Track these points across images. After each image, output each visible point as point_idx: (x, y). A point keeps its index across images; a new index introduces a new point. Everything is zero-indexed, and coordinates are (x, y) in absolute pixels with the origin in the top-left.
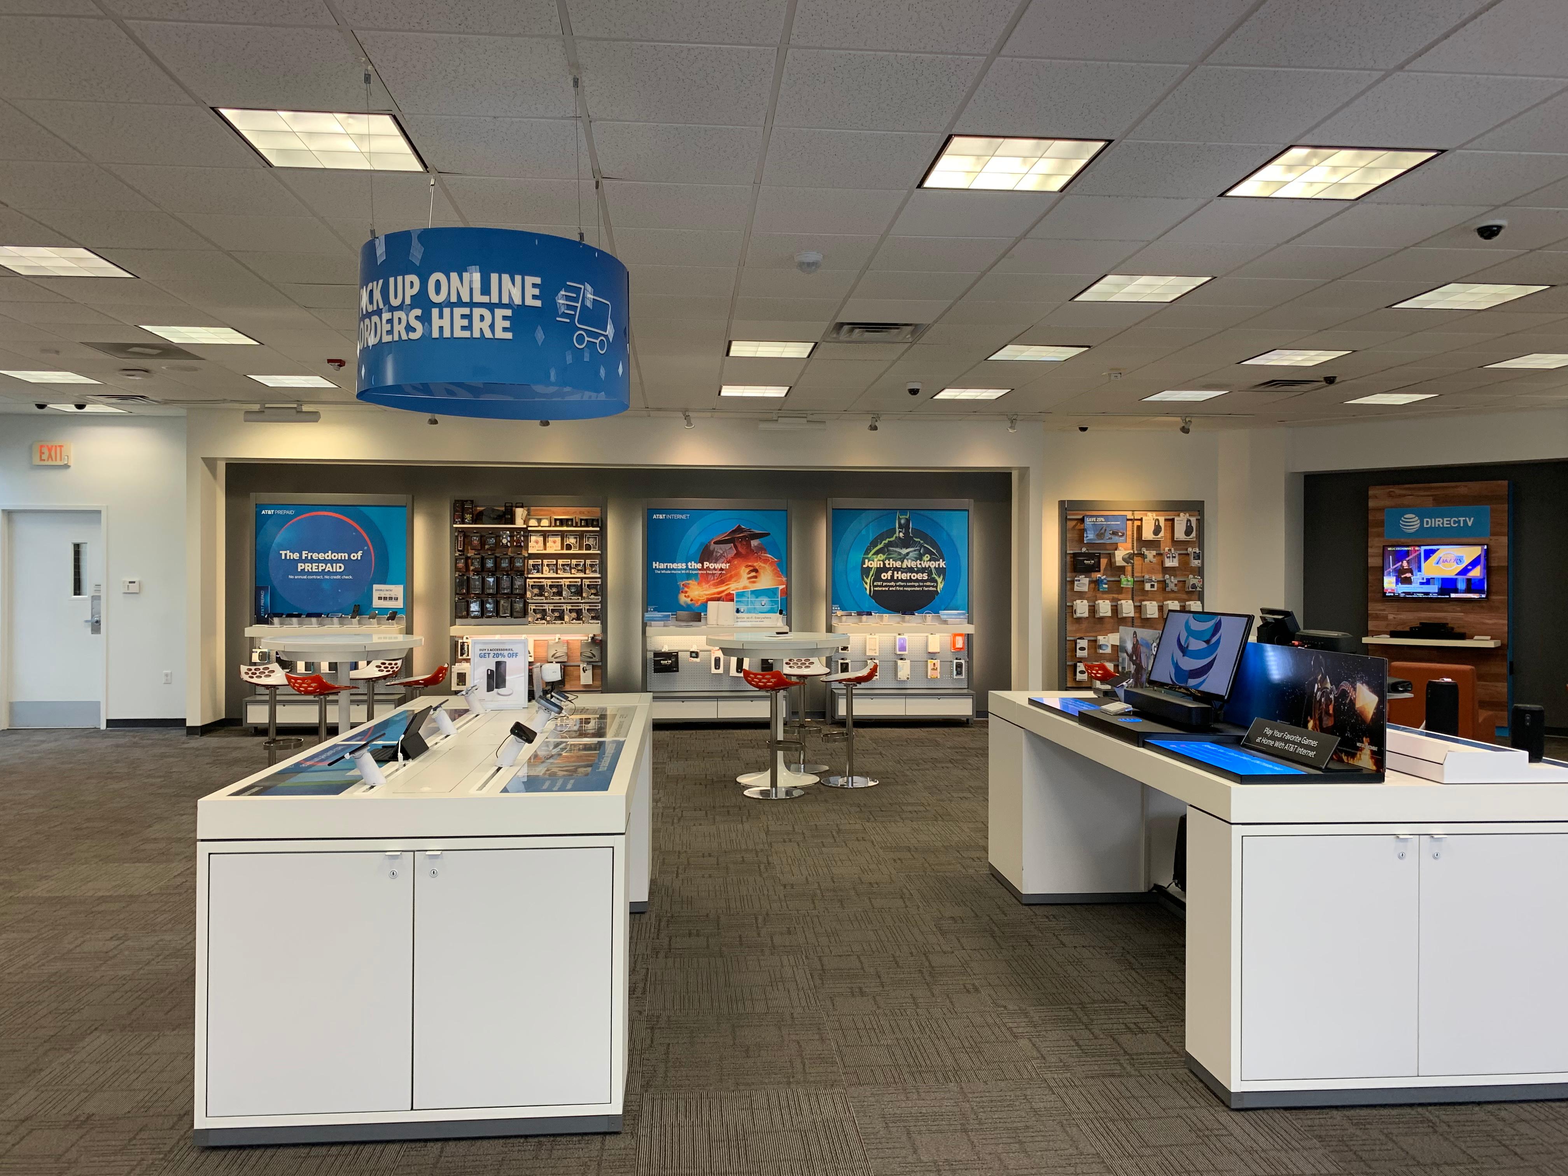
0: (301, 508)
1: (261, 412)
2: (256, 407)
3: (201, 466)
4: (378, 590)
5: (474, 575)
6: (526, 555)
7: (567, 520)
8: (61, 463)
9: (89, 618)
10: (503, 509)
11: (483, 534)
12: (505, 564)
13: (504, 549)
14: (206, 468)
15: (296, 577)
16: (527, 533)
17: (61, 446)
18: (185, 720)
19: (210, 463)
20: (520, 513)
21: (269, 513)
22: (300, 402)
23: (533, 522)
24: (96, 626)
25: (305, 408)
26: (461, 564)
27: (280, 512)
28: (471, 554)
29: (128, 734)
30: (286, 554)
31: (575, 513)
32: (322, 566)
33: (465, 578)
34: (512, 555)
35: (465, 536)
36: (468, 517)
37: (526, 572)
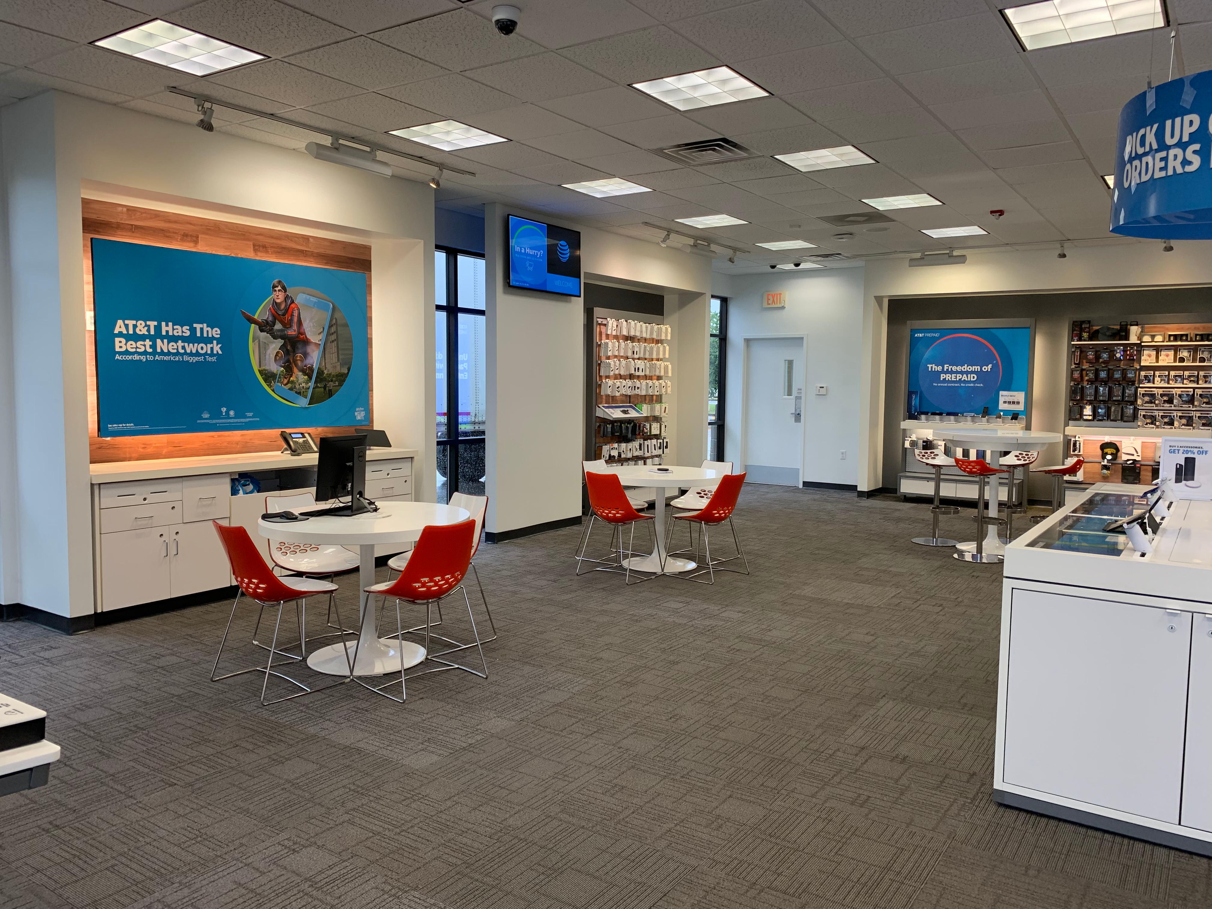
0: (944, 331)
1: (922, 258)
2: (918, 255)
3: (873, 303)
4: (1004, 396)
5: (1088, 384)
6: (1138, 367)
7: (1182, 335)
8: (780, 306)
9: (794, 412)
10: (1118, 327)
11: (1098, 349)
12: (1117, 375)
13: (1117, 362)
14: (876, 304)
15: (939, 385)
16: (1140, 348)
17: (780, 294)
18: (856, 486)
19: (879, 299)
20: (1134, 331)
21: (921, 335)
22: (952, 249)
23: (1146, 338)
24: (798, 417)
25: (955, 253)
26: (1076, 375)
27: (929, 335)
28: (1086, 366)
29: (818, 492)
30: (932, 367)
31: (1188, 329)
32: (959, 376)
33: (1080, 386)
34: (1125, 367)
35: (1081, 352)
36: (1085, 335)
37: (1136, 383)
